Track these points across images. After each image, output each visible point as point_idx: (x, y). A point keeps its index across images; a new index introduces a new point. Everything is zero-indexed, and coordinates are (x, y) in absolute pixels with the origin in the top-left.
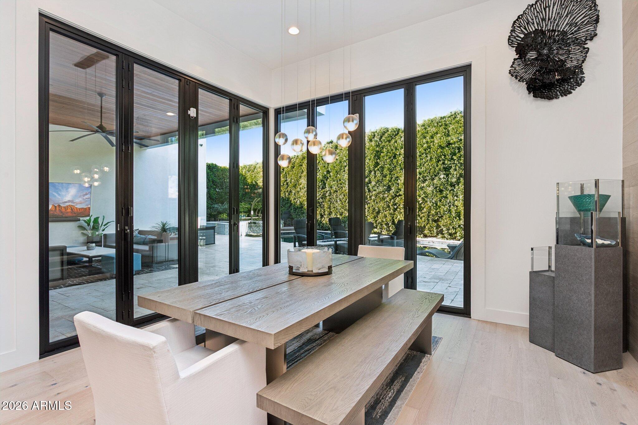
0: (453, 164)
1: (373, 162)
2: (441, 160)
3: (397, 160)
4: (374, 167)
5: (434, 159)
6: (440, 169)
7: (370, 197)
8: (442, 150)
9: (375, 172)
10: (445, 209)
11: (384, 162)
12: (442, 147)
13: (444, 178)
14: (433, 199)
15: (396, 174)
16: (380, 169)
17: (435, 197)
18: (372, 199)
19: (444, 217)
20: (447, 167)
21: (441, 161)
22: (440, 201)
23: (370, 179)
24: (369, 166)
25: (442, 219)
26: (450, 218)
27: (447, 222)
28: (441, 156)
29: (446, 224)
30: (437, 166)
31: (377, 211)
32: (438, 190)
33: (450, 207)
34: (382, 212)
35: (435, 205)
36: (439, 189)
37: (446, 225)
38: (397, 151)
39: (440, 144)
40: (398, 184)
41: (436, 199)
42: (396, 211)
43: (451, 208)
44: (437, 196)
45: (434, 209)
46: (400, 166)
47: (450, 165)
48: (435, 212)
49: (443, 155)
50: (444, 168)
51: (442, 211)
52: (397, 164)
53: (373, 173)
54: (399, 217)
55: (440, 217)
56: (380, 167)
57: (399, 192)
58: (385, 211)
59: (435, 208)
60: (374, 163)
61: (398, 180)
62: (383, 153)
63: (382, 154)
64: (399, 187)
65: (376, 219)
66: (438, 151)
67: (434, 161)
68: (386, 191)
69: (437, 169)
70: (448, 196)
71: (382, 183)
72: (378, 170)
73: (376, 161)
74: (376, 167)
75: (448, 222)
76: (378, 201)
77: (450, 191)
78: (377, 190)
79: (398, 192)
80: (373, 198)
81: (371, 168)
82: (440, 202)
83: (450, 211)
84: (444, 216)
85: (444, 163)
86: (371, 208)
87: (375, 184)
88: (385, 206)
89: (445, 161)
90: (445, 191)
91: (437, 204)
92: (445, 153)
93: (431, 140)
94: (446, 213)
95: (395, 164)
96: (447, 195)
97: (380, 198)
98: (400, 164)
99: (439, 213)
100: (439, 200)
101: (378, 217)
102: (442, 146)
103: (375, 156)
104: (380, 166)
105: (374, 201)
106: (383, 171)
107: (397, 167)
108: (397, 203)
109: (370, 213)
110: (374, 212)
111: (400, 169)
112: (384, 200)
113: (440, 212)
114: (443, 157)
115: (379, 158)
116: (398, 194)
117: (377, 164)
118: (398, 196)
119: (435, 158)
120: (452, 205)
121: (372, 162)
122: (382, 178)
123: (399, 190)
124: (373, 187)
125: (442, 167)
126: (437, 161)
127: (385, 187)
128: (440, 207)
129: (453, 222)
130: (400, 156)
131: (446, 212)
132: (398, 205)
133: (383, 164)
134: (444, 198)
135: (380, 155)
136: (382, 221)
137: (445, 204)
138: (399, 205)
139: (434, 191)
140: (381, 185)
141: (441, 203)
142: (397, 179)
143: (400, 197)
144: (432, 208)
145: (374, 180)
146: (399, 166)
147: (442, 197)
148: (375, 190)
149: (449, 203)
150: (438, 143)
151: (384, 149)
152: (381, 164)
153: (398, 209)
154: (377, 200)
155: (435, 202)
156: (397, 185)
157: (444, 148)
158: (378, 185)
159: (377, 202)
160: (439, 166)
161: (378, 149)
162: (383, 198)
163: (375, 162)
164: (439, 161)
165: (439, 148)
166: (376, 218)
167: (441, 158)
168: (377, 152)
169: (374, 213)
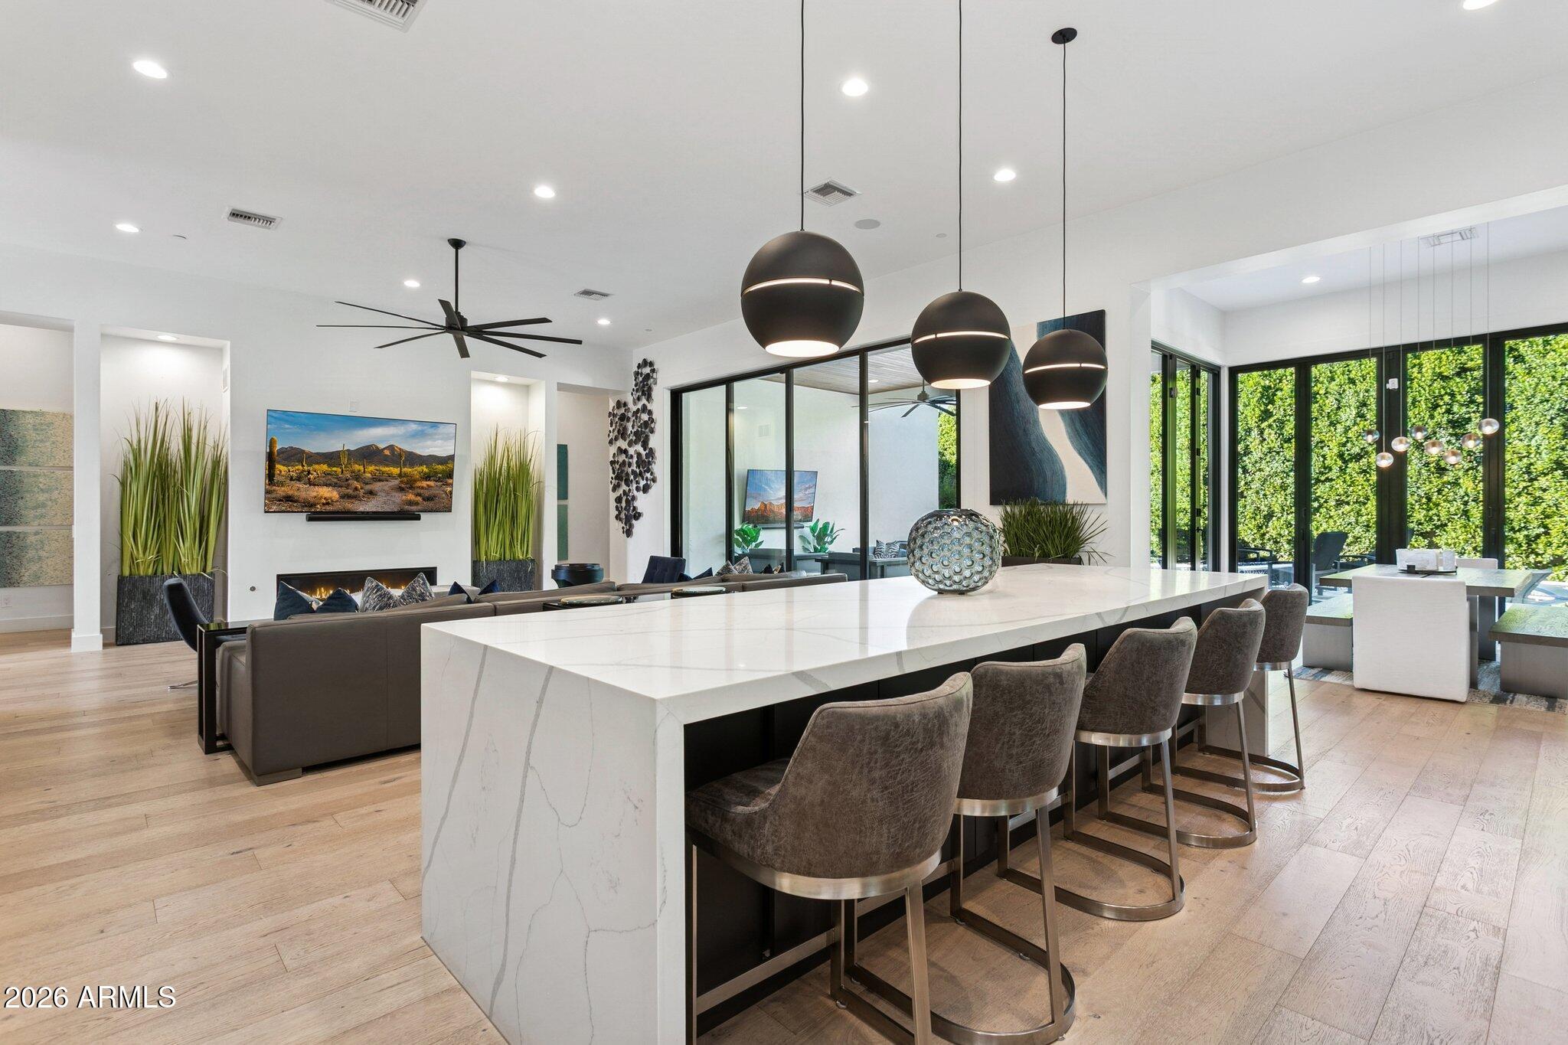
0: (1474, 412)
1: (1256, 409)
2: (1441, 403)
3: (1320, 406)
4: (1259, 420)
5: (1422, 402)
6: (1439, 425)
7: (1246, 483)
8: (1445, 384)
9: (1261, 433)
10: (1452, 510)
11: (1284, 410)
12: (1443, 376)
13: (1449, 442)
14: (1418, 488)
15: (1318, 434)
16: (1275, 426)
17: (1424, 483)
18: (1251, 488)
19: (1450, 527)
20: (1458, 418)
21: (1440, 406)
22: (1439, 491)
23: (1248, 445)
24: (1245, 418)
25: (1445, 530)
26: (1465, 527)
27: (1457, 538)
28: (1442, 396)
29: (1457, 540)
30: (1432, 417)
31: (1266, 513)
32: (1433, 469)
33: (1466, 503)
34: (1280, 515)
35: (1424, 500)
36: (1435, 468)
37: (1455, 544)
38: (1319, 385)
39: (1437, 370)
40: (1324, 457)
41: (1428, 488)
42: (1318, 514)
43: (1469, 507)
44: (1430, 482)
45: (1423, 509)
46: (1329, 417)
47: (1467, 416)
48: (1424, 516)
49: (1446, 393)
50: (1449, 421)
51: (1443, 513)
52: (1321, 414)
53: (1255, 433)
54: (1325, 526)
55: (1437, 527)
56: (1274, 421)
57: (1326, 473)
58: (1288, 514)
59: (1424, 506)
60: (1258, 412)
61: (1322, 448)
62: (1281, 390)
63: (1279, 393)
64: (1326, 462)
65: (1264, 529)
66: (1435, 385)
67: (1424, 406)
68: (1290, 471)
69: (1431, 423)
70: (1461, 481)
71: (1281, 454)
72: (1270, 426)
73: (1262, 409)
74: (1263, 420)
75: (1461, 538)
76: (1268, 493)
77: (1467, 470)
78: (1268, 469)
79: (1322, 473)
80: (1255, 486)
81: (1250, 422)
82: (1439, 494)
83: (1466, 513)
84: (1450, 524)
85: (1448, 411)
86: (1248, 507)
87: (1262, 456)
88: (1288, 503)
89: (1451, 407)
90: (1452, 471)
91: (1429, 499)
92: (1454, 389)
93: (1414, 361)
94: (1456, 517)
95: (1316, 414)
96: (1460, 478)
97: (1274, 487)
98: (1329, 413)
99: (1436, 518)
100: (1436, 489)
101: (1267, 527)
102: (1445, 374)
103: (1261, 398)
104: (1275, 418)
105: (1257, 493)
106: (1283, 428)
107: (1318, 421)
108: (1319, 497)
109: (1248, 517)
110: (1256, 515)
111: (1328, 423)
112: (1285, 490)
113: (1438, 516)
114: (1447, 398)
115: (1272, 402)
116: (1323, 478)
117: (1266, 415)
118: (1323, 482)
119: (1426, 399)
120: (1472, 501)
121: (1253, 410)
122: (1281, 444)
123: (1325, 468)
124: (1256, 462)
125: (1445, 419)
126: (1430, 408)
127: (1287, 463)
128: (1437, 505)
129: (1474, 537)
130: (1327, 397)
131: (1457, 515)
132: (1322, 501)
133: (1282, 413)
134: (1449, 487)
135: (1274, 395)
136: (1280, 535)
137: (1450, 498)
138: (1326, 502)
139: (1423, 471)
140: (1277, 458)
141: (1440, 496)
142: (1319, 445)
143: (1327, 484)
144: (1417, 507)
145: (1260, 447)
146: (1326, 419)
147: (1444, 483)
148: (1260, 470)
149: (1463, 497)
150: (1434, 368)
151: (1284, 381)
152: (1278, 414)
153: (1323, 510)
154: (1264, 490)
155: (1425, 494)
156: (1322, 459)
157: (1450, 379)
158: (1268, 460)
159: (1265, 495)
160: (1438, 418)
161: (1267, 382)
162: (1281, 487)
163: (1262, 411)
164: (1436, 406)
165: (1435, 380)
166: (1261, 527)
167: (1442, 399)
168: (1266, 388)
169: (1259, 517)
